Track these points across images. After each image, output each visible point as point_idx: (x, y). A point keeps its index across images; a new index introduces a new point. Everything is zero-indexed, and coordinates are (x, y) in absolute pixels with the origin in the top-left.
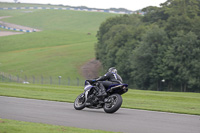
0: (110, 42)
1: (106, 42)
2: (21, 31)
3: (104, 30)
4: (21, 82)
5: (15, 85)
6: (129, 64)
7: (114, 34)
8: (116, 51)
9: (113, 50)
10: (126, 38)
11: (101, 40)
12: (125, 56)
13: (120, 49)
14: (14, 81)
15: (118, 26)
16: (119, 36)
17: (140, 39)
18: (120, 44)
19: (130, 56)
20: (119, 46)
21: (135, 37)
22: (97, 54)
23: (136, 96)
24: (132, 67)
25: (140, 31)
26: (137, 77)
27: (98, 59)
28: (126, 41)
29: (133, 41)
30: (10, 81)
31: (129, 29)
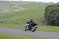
2: (22, 9)
3: (47, 9)
4: (23, 24)
5: (21, 25)
6: (54, 19)
7: (50, 10)
8: (50, 15)
10: (53, 11)
11: (46, 12)
12: (53, 16)
13: (51, 15)
14: (20, 24)
15: (51, 8)
16: (51, 11)
17: (57, 12)
18: (52, 13)
19: (54, 17)
21: (56, 11)
22: (45, 16)
24: (55, 20)
25: (57, 9)
26: (56, 23)
27: (45, 17)
28: (53, 12)
30: (19, 24)
31: (54, 9)
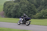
0: (6, 7)
1: (5, 7)
3: (5, 4)
6: (11, 12)
7: (7, 5)
8: (8, 9)
9: (7, 9)
11: (4, 7)
12: (10, 10)
13: (9, 9)
15: (8, 3)
16: (8, 6)
17: (13, 7)
18: (9, 7)
19: (11, 10)
20: (9, 8)
21: (12, 6)
22: (3, 10)
23: (13, 20)
24: (12, 13)
25: (13, 4)
26: (13, 15)
27: (3, 11)
28: (10, 7)
29: (12, 7)
31: (11, 4)
